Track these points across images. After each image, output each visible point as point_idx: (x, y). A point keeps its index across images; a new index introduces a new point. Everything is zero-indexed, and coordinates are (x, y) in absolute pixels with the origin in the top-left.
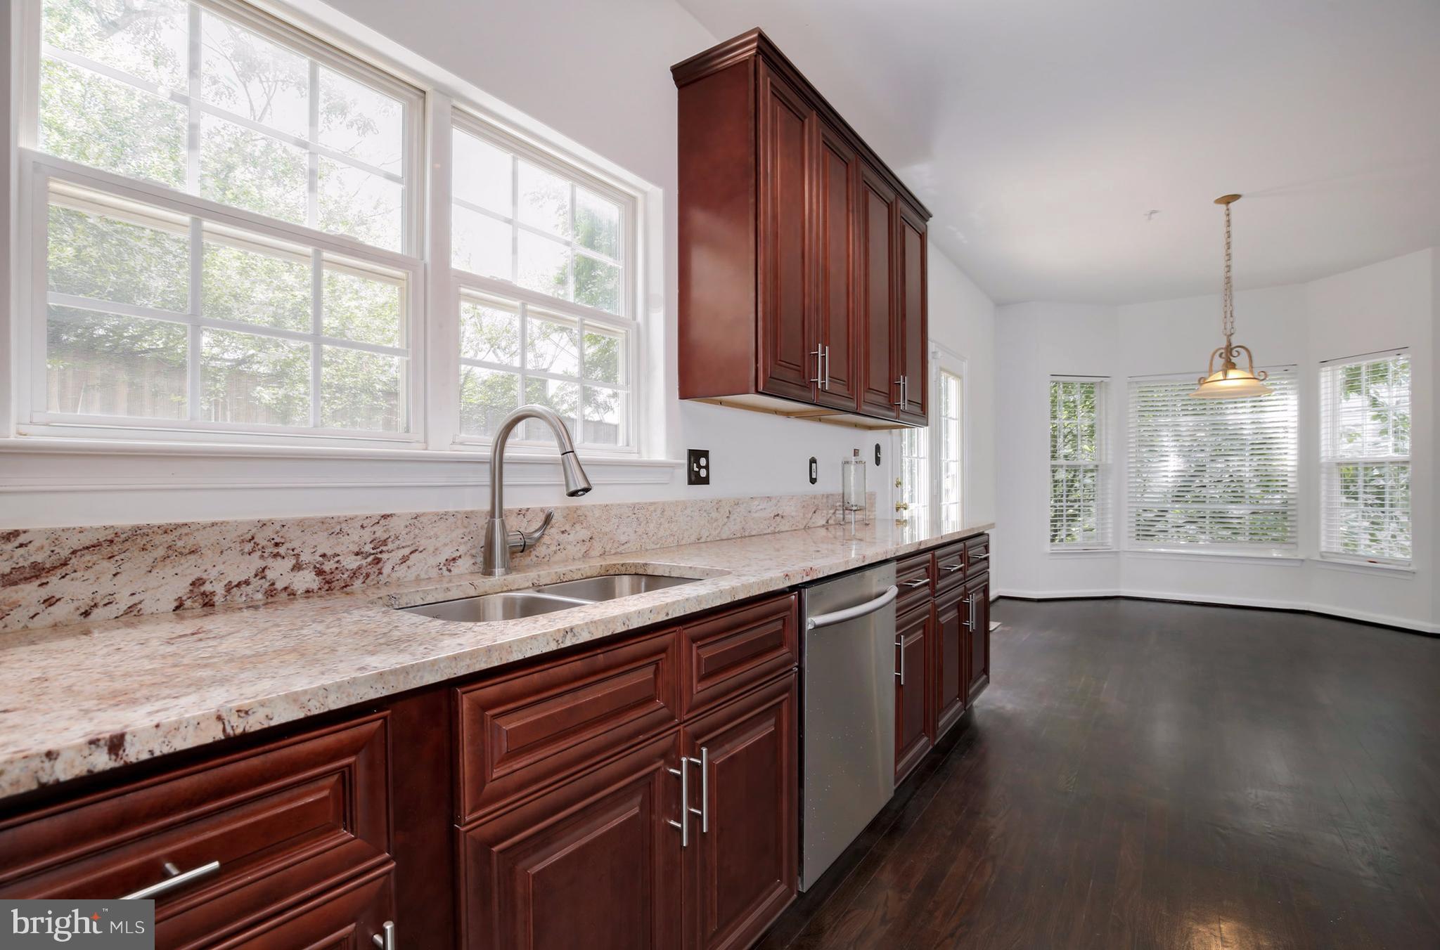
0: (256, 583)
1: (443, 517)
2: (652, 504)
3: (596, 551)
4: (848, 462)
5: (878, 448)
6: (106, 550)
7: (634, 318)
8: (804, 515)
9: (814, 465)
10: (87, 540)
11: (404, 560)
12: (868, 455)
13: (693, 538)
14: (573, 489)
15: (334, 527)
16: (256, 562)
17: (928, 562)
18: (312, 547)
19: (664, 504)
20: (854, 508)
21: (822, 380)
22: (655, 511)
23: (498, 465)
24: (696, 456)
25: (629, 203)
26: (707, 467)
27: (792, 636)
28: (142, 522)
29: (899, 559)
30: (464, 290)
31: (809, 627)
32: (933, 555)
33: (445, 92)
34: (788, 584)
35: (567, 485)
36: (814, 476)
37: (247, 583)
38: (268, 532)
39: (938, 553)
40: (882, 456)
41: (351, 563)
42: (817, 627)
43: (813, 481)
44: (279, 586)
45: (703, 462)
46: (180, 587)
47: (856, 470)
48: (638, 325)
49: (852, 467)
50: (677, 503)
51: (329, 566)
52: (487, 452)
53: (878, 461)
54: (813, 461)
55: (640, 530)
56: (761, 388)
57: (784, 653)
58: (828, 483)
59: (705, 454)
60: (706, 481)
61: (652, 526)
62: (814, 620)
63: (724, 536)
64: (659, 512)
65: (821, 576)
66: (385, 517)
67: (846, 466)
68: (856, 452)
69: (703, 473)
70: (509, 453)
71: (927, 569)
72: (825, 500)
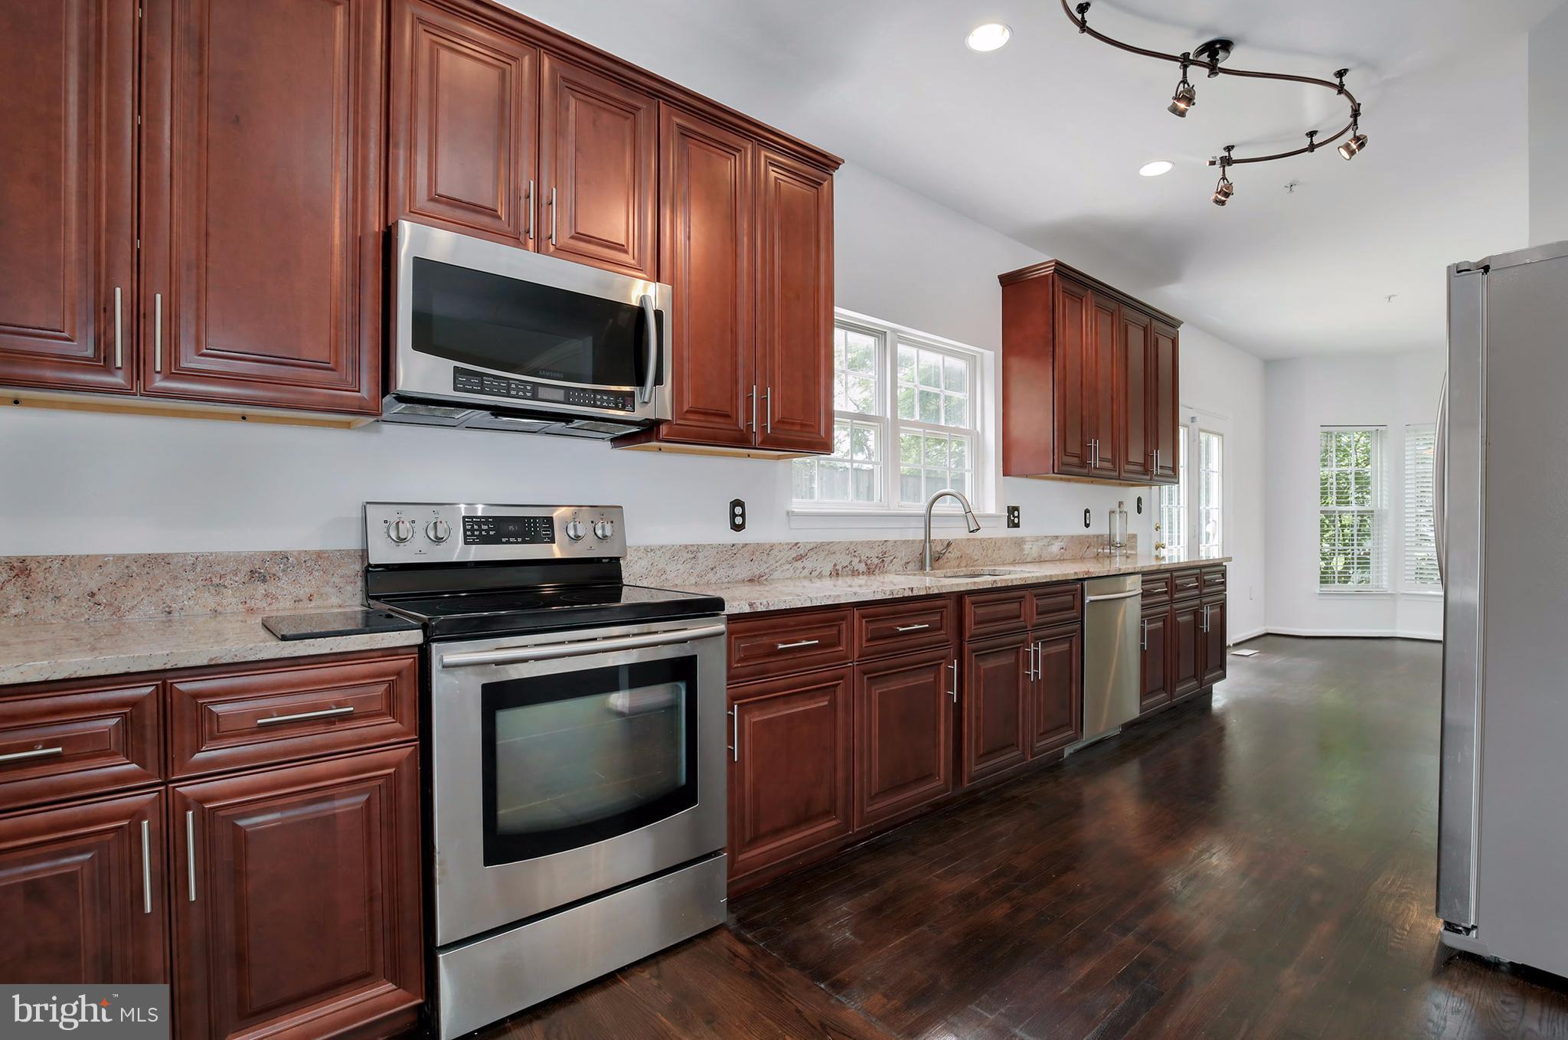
0: (850, 567)
1: (905, 542)
2: (990, 539)
3: (963, 564)
4: (1113, 512)
5: (1139, 500)
6: (815, 551)
7: (975, 429)
8: (1081, 549)
9: (1088, 514)
10: (811, 546)
11: (892, 561)
12: (1131, 506)
13: (1011, 560)
14: (972, 529)
15: (870, 544)
16: (849, 558)
17: (1167, 579)
18: (865, 553)
19: (996, 538)
20: (1118, 545)
21: (1095, 462)
22: (991, 542)
23: (928, 517)
24: (1013, 510)
25: (972, 359)
26: (1018, 517)
27: (1078, 603)
28: (820, 541)
29: (1144, 574)
30: (902, 427)
31: (1087, 601)
32: (1172, 576)
33: (894, 331)
34: (1076, 577)
35: (969, 527)
36: (1088, 522)
37: (847, 566)
38: (852, 547)
39: (1175, 574)
40: (1143, 506)
41: (876, 561)
42: (1091, 601)
43: (1087, 525)
44: (855, 569)
45: (1016, 513)
46: (830, 567)
47: (1120, 517)
48: (978, 433)
49: (1118, 515)
50: (1003, 539)
51: (869, 562)
52: (923, 511)
53: (1139, 511)
54: (1087, 511)
55: (984, 554)
56: (1056, 471)
57: (1073, 614)
58: (1099, 527)
59: (1016, 509)
60: (1017, 525)
61: (990, 551)
62: (1088, 599)
63: (1028, 560)
64: (993, 543)
65: (1093, 576)
66: (886, 541)
67: (1112, 515)
68: (1120, 504)
69: (1016, 521)
70: (935, 511)
71: (1166, 583)
72: (1095, 540)
